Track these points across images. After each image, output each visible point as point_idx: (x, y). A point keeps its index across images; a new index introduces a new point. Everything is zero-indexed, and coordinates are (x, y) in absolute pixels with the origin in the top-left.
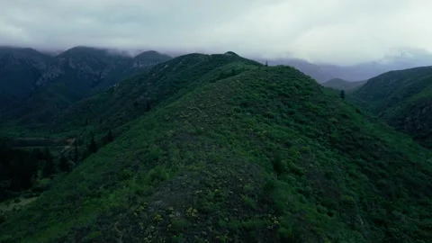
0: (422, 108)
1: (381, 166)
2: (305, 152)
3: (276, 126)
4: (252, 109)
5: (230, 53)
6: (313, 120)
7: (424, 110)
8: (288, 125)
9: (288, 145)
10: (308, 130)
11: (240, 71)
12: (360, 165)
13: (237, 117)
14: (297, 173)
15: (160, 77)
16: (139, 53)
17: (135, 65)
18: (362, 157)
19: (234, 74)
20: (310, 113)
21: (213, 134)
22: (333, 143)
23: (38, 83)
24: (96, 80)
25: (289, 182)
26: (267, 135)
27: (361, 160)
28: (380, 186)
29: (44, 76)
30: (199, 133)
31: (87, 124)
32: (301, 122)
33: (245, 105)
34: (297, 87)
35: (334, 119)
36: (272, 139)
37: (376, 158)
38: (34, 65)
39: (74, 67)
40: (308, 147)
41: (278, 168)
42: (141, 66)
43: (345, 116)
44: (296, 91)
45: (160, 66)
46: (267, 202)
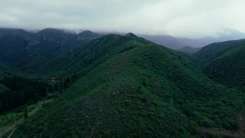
0: (218, 63)
1: (187, 86)
2: (156, 80)
3: (146, 70)
4: (138, 64)
5: (130, 33)
6: (162, 68)
7: (218, 64)
8: (152, 70)
9: (150, 77)
10: (160, 72)
11: (134, 47)
12: (178, 86)
13: (131, 67)
14: (151, 86)
15: (95, 47)
16: (81, 32)
17: (79, 38)
18: (180, 83)
19: (131, 48)
20: (161, 66)
21: (123, 73)
22: (169, 77)
23: (26, 48)
24: (58, 46)
25: (148, 88)
26: (142, 74)
27: (179, 84)
28: (184, 93)
29: (30, 44)
30: (118, 73)
31: (58, 70)
32: (157, 69)
33: (135, 62)
34: (158, 55)
35: (171, 68)
36: (144, 75)
37: (185, 83)
38: (25, 39)
39: (46, 40)
40: (158, 78)
41: (144, 84)
42: (82, 39)
43: (175, 67)
44: (157, 56)
45: (95, 40)
46: (138, 91)
